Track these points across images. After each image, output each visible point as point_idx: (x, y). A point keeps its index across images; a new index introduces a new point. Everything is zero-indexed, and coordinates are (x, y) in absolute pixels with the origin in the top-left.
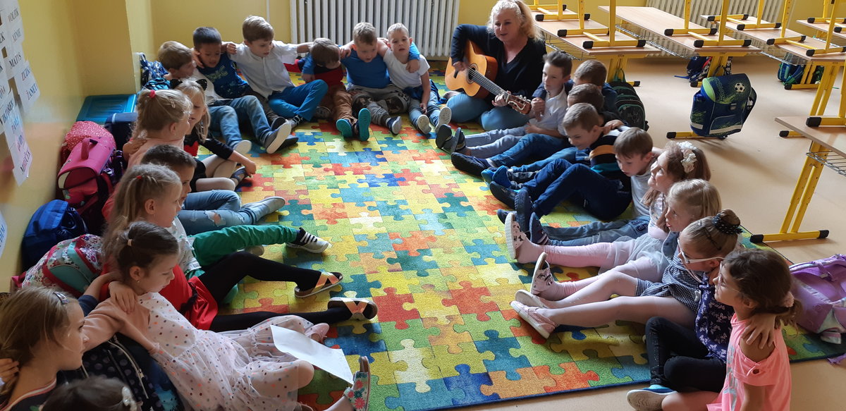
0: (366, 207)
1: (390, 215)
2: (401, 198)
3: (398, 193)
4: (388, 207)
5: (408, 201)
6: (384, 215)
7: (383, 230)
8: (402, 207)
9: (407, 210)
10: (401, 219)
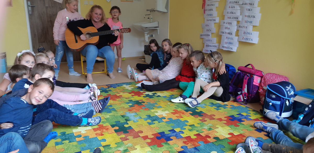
0: (167, 118)
2: (152, 126)
5: (148, 124)
6: (156, 116)
7: (153, 111)
8: (150, 121)
9: (146, 120)
10: (147, 116)
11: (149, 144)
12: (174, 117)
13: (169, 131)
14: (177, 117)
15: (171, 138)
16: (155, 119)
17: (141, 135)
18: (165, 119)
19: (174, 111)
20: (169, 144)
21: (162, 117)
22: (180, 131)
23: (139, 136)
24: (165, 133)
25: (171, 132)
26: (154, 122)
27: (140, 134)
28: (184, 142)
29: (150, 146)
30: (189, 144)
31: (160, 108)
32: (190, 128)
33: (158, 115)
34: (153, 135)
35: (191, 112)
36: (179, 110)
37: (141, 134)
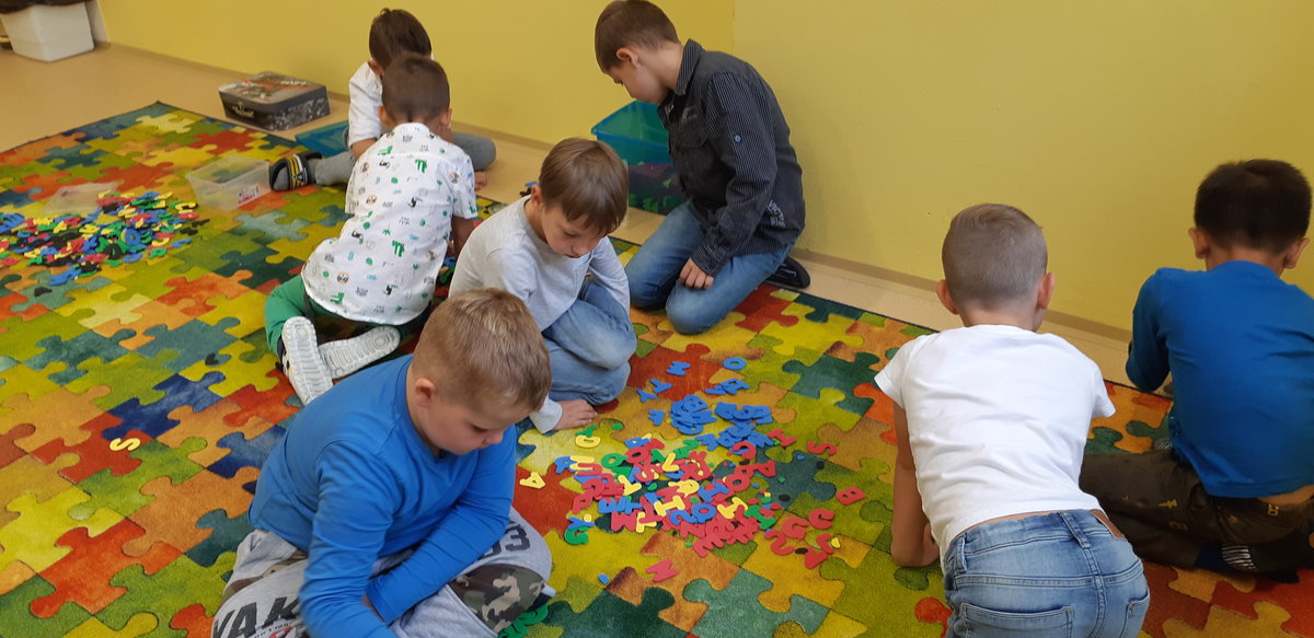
0: (140, 332)
1: (75, 340)
2: (76, 386)
3: (96, 391)
4: (89, 353)
5: (53, 385)
6: (86, 334)
7: (67, 311)
8: (59, 367)
9: (43, 366)
10: (43, 343)
11: (75, 476)
12: (173, 318)
13: (160, 387)
14: (186, 311)
15: (171, 416)
16: (82, 350)
17: (29, 444)
18: (135, 334)
19: (173, 288)
20: (165, 447)
21: (118, 328)
22: (207, 375)
23: (23, 453)
24: (142, 402)
25: (170, 389)
26: (81, 365)
27: (21, 443)
28: (230, 420)
29: (81, 483)
30: (251, 419)
31: (105, 289)
32: (249, 347)
33: (96, 328)
34: (84, 427)
35: (247, 274)
36: (193, 274)
37: (28, 439)
